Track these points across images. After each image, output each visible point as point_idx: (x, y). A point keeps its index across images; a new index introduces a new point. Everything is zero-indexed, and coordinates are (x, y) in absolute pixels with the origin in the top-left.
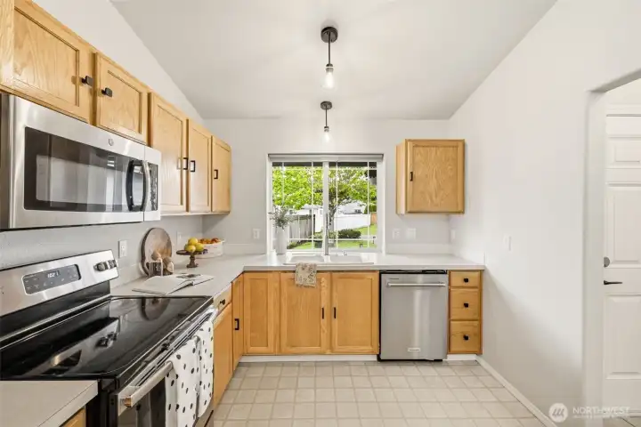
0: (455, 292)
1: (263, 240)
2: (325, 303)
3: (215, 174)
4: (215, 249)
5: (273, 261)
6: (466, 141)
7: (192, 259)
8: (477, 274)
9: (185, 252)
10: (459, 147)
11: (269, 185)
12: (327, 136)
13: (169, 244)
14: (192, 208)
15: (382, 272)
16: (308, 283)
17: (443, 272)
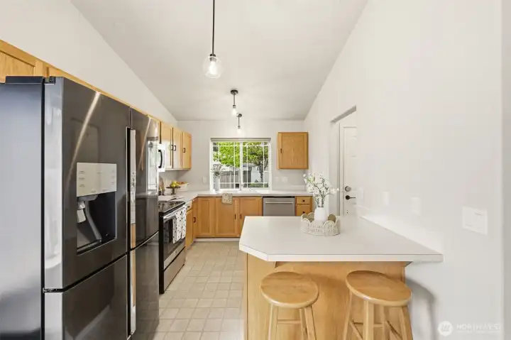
0: (298, 207)
1: (208, 183)
2: (236, 212)
3: (184, 150)
4: (184, 187)
5: (213, 192)
6: (309, 133)
7: (173, 191)
8: (309, 198)
9: (171, 187)
10: (305, 136)
11: (211, 157)
12: (239, 131)
13: (163, 184)
14: (174, 167)
15: (264, 197)
16: (228, 202)
17: (294, 197)
